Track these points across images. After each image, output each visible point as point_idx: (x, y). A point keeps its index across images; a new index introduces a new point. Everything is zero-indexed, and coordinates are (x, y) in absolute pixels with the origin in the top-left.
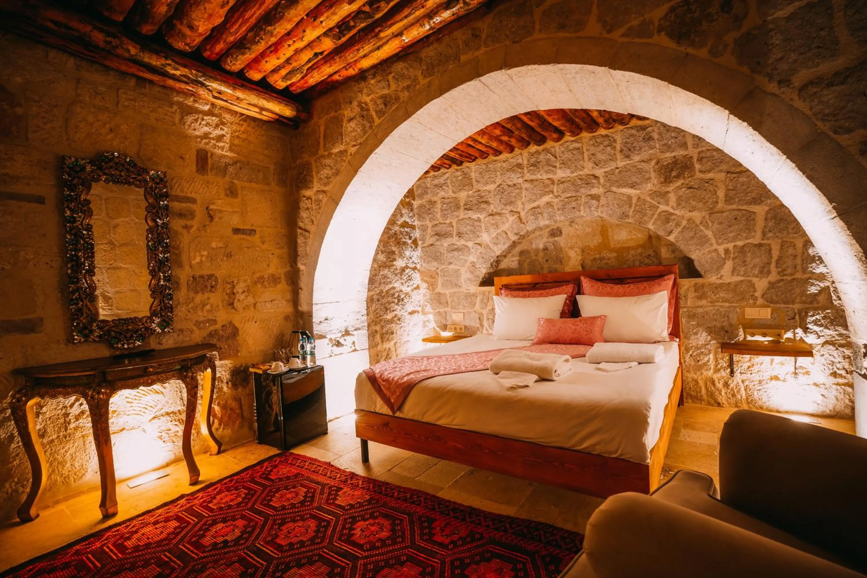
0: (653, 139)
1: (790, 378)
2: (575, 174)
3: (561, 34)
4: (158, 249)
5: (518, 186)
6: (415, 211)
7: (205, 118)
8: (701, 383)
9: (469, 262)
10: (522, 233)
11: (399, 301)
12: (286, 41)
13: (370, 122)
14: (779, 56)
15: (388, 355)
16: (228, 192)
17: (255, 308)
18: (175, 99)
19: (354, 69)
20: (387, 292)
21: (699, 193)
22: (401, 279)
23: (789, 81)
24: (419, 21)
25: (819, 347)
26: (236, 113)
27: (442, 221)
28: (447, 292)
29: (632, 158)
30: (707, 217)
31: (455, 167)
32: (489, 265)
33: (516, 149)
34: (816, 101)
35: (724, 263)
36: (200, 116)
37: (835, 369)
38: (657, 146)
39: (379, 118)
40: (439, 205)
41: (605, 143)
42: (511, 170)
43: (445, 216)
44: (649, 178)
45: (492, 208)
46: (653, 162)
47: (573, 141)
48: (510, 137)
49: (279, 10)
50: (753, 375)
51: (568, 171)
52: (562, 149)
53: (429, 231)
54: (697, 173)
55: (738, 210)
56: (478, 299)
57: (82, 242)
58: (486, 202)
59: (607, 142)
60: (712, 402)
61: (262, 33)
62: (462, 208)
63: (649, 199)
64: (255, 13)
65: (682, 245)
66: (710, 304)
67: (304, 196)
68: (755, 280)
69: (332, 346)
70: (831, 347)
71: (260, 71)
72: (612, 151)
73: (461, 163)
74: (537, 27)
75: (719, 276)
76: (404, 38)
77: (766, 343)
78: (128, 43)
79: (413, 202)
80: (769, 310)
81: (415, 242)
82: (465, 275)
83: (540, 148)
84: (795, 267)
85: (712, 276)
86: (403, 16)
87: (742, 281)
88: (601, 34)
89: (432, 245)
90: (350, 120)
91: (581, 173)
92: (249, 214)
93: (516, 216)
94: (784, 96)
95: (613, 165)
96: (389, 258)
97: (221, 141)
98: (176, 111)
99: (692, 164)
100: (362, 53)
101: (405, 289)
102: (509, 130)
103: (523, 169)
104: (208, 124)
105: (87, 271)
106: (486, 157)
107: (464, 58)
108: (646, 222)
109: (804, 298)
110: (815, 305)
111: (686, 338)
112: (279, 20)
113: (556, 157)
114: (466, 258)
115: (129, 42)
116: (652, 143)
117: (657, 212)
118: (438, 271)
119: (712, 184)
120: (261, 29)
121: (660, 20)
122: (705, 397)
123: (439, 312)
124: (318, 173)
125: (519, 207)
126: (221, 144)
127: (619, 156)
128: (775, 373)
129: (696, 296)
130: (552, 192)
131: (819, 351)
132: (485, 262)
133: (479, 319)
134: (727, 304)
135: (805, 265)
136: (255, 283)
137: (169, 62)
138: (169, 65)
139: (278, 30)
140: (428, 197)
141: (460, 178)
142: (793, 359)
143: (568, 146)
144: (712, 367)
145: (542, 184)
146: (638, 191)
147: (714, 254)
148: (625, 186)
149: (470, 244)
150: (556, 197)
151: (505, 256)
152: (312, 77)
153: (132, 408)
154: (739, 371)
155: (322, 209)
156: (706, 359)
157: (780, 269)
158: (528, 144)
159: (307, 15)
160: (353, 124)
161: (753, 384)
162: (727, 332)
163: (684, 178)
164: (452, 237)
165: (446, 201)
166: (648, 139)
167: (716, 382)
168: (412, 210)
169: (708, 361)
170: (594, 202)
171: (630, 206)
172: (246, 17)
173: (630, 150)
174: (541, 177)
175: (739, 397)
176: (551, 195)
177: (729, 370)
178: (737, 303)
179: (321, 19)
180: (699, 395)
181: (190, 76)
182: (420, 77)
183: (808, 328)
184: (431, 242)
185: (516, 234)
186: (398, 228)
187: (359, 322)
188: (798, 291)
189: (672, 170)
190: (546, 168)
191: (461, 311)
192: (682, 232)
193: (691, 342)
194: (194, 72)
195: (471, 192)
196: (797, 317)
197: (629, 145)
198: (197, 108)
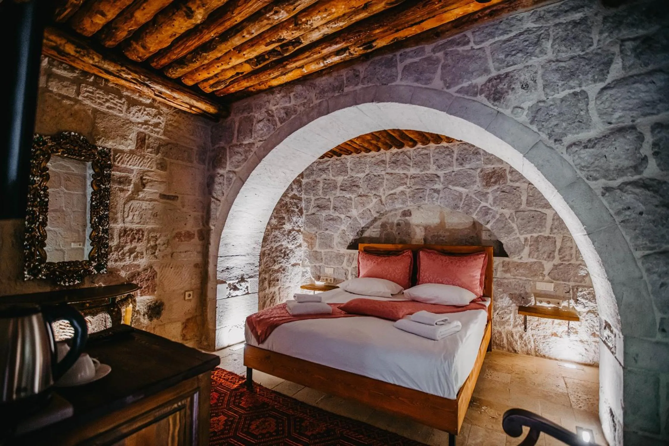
0: (480, 154)
1: (565, 336)
2: (423, 173)
3: (416, 84)
4: (100, 208)
5: (381, 177)
6: (303, 187)
7: (147, 109)
8: (504, 335)
9: (341, 230)
10: (382, 212)
11: (285, 256)
12: (216, 63)
13: (274, 125)
14: (556, 123)
15: (273, 297)
16: (159, 166)
17: (171, 257)
18: (125, 93)
19: (265, 85)
20: (276, 248)
21: (509, 196)
22: (288, 238)
23: (561, 140)
24: (316, 61)
25: (585, 314)
26: (171, 107)
27: (323, 197)
28: (323, 251)
29: (464, 165)
30: (514, 214)
31: (335, 157)
32: (356, 234)
33: (382, 150)
34: (577, 156)
35: (524, 248)
36: (143, 107)
37: (595, 331)
38: (482, 159)
39: (281, 123)
40: (321, 185)
41: (446, 153)
42: (377, 164)
43: (325, 193)
44: (475, 182)
45: (361, 191)
46: (479, 170)
47: (423, 148)
48: (378, 141)
49: (213, 43)
50: (540, 331)
51: (419, 170)
52: (415, 153)
53: (312, 203)
54: (509, 181)
55: (535, 211)
56: (346, 258)
57: (39, 200)
58: (357, 186)
59: (448, 152)
60: (511, 349)
61: (198, 56)
62: (339, 188)
63: (474, 196)
64: (194, 43)
65: (495, 232)
66: (512, 277)
67: (219, 174)
68: (544, 262)
69: (230, 290)
70: (592, 315)
71: (193, 80)
72: (451, 159)
73: (340, 155)
74: (400, 76)
75: (520, 257)
76: (304, 70)
77: (550, 308)
78: (93, 53)
79: (301, 180)
80: (553, 285)
81: (301, 211)
82: (337, 239)
83: (400, 150)
84: (571, 255)
85: (515, 257)
86: (305, 56)
87: (535, 263)
88: (443, 89)
89: (314, 214)
90: (259, 121)
91: (428, 172)
92: (174, 183)
93: (378, 199)
94: (557, 150)
95: (450, 169)
96: (280, 222)
97: (157, 127)
98: (124, 102)
99: (505, 175)
100: (272, 76)
101: (290, 246)
102: (377, 137)
103: (386, 164)
104: (148, 114)
105: (40, 223)
106: (360, 153)
107: (346, 90)
108: (471, 213)
109: (576, 278)
110: (583, 284)
111: (494, 300)
112: (213, 50)
113: (410, 158)
114: (338, 226)
115: (95, 52)
116: (478, 156)
117: (480, 206)
118: (317, 235)
119: (518, 191)
120: (198, 54)
121: (482, 86)
122: (506, 345)
123: (315, 266)
124: (230, 157)
125: (381, 192)
126: (157, 130)
127: (455, 162)
128: (555, 331)
129: (503, 270)
130: (406, 184)
131: (585, 317)
132: (353, 231)
133: (345, 274)
134: (524, 278)
135: (577, 255)
136: (174, 238)
137: (124, 69)
138: (124, 71)
139: (211, 56)
140: (314, 177)
141: (338, 166)
142: (567, 322)
143: (419, 152)
144: (512, 323)
145: (399, 177)
146: (467, 190)
147: (517, 241)
148: (458, 186)
149: (343, 216)
150: (409, 188)
151: (368, 228)
152: (233, 87)
153: (64, 333)
154: (530, 328)
155: (232, 185)
156: (508, 317)
157: (561, 256)
158: (390, 147)
159: (234, 49)
160: (261, 125)
161: (539, 338)
162: (523, 298)
163: (499, 184)
164: (329, 209)
165: (327, 182)
166: (476, 153)
167: (514, 335)
168: (300, 186)
169: (509, 319)
170: (436, 195)
171: (461, 200)
172: (188, 45)
173: (463, 159)
174: (398, 172)
175: (529, 347)
176: (405, 186)
177: (523, 326)
178: (530, 277)
179: (244, 53)
180: (502, 343)
181: (139, 80)
182: (314, 98)
183: (578, 300)
184: (313, 212)
185: (378, 212)
186: (288, 199)
187: (253, 271)
188: (572, 273)
189: (491, 177)
190: (403, 166)
191: (332, 266)
192: (495, 223)
193: (498, 303)
194: (142, 77)
195: (346, 177)
196: (571, 292)
197: (462, 156)
198: (141, 101)
